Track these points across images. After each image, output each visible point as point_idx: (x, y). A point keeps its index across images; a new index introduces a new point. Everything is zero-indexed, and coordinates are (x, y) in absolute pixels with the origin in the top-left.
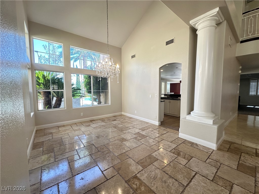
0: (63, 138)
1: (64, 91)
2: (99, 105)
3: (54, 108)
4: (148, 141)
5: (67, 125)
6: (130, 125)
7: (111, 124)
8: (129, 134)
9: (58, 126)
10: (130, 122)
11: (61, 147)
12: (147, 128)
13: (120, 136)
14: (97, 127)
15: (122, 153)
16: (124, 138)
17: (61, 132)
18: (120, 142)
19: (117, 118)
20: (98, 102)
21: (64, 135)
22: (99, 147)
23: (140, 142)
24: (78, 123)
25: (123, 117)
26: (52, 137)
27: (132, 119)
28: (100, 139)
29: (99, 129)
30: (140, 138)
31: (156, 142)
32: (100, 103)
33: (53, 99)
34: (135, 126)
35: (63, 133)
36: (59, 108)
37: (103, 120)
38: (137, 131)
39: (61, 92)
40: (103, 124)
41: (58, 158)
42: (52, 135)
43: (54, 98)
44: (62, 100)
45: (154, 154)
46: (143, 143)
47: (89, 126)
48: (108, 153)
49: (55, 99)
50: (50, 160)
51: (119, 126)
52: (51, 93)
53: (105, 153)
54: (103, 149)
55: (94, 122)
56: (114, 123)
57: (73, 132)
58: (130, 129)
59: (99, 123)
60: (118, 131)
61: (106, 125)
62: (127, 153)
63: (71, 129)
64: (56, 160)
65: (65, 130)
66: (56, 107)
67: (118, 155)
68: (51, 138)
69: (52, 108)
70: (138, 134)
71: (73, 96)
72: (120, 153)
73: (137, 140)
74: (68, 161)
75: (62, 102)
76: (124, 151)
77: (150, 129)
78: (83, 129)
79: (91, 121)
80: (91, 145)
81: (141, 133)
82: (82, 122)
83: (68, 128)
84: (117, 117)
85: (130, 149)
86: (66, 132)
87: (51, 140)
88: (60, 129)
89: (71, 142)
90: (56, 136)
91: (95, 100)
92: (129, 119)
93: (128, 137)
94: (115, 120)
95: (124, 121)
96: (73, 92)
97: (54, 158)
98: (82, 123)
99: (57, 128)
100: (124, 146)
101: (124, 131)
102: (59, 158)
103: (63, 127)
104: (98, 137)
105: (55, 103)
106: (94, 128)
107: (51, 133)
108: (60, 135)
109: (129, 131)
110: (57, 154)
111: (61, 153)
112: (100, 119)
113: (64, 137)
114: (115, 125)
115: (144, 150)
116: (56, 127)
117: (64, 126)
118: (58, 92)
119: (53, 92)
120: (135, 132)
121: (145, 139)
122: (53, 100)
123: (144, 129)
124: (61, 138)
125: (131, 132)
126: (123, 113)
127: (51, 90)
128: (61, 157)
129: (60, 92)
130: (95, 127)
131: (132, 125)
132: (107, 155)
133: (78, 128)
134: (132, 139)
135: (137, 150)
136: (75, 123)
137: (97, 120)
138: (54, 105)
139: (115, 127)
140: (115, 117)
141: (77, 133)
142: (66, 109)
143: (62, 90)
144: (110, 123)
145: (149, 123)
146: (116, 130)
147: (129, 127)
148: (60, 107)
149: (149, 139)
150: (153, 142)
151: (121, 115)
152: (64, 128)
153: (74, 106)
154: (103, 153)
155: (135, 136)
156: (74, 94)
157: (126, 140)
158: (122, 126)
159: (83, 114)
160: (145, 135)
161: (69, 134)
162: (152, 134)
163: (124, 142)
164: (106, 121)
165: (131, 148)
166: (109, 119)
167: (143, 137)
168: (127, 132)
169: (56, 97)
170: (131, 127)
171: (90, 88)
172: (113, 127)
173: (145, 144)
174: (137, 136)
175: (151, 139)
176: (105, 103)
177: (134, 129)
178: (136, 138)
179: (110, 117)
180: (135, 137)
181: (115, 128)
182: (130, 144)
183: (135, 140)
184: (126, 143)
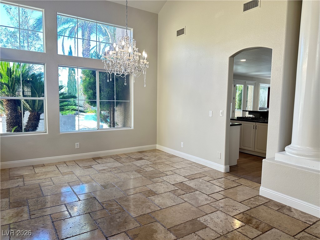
0: (42, 185)
1: (46, 99)
2: (112, 128)
3: (26, 131)
4: (197, 198)
5: (49, 165)
6: (167, 169)
7: (131, 166)
8: (162, 184)
9: (33, 166)
10: (170, 163)
11: (40, 198)
12: (201, 176)
13: (145, 186)
14: (104, 170)
15: (144, 213)
16: (152, 191)
17: (38, 175)
18: (144, 197)
19: (145, 156)
20: (110, 123)
21: (44, 181)
22: (105, 202)
23: (181, 199)
24: (70, 161)
25: (157, 154)
26: (24, 183)
27: (175, 159)
28: (108, 190)
29: (109, 174)
30: (183, 192)
31: (211, 201)
32: (113, 124)
33: (24, 114)
34: (177, 171)
35: (41, 177)
36: (35, 131)
37: (118, 157)
38: (179, 179)
39: (39, 101)
40: (117, 164)
41: (34, 214)
42: (23, 179)
43: (26, 112)
44: (42, 116)
45: (202, 220)
46: (186, 200)
47: (90, 168)
48: (120, 212)
49: (27, 114)
50: (22, 216)
51: (146, 169)
52: (22, 103)
53: (115, 212)
54: (111, 205)
55: (99, 162)
56: (139, 163)
57: (61, 176)
58: (167, 175)
59: (109, 164)
60: (144, 178)
61: (121, 167)
62: (153, 215)
63: (57, 171)
64: (32, 217)
65: (46, 173)
66: (29, 130)
67: (137, 216)
68: (21, 184)
69: (22, 131)
70: (180, 186)
71: (62, 109)
72: (141, 214)
73: (176, 195)
74: (52, 219)
75: (40, 121)
76: (149, 211)
77: (207, 178)
78: (78, 172)
79: (95, 159)
80: (91, 199)
81: (186, 183)
82: (77, 160)
83: (50, 170)
84: (146, 154)
85: (159, 209)
86: (47, 176)
87: (21, 188)
88: (37, 170)
89: (56, 193)
90: (29, 182)
91: (104, 119)
92: (168, 157)
93: (161, 188)
94: (141, 159)
95: (158, 161)
96: (61, 102)
97: (28, 214)
98: (76, 162)
99: (32, 168)
100: (150, 204)
101: (155, 179)
102: (37, 215)
103: (42, 168)
104: (104, 187)
105: (27, 123)
106: (99, 171)
107: (22, 177)
108: (37, 181)
109: (165, 178)
110: (32, 209)
111: (39, 208)
112: (111, 157)
113: (44, 184)
114: (139, 168)
115: (185, 211)
116: (30, 166)
117: (43, 165)
118: (34, 101)
119: (25, 100)
120: (175, 181)
121: (192, 193)
123: (193, 178)
124: (39, 185)
125: (168, 181)
126: (158, 147)
127: (21, 98)
128: (39, 212)
129: (37, 102)
130: (102, 170)
131: (172, 169)
132: (117, 214)
133: (69, 170)
134: (166, 194)
135: (172, 211)
136: (64, 162)
137: (106, 157)
138: (27, 126)
139: (139, 170)
140: (141, 154)
141: (67, 178)
142: (47, 133)
143: (41, 98)
144: (130, 164)
145: (206, 167)
146: (139, 175)
147: (165, 173)
148: (37, 130)
149: (199, 194)
150: (206, 200)
151: (155, 150)
152: (44, 170)
153: (63, 130)
154: (110, 212)
155: (173, 188)
156: (63, 106)
157: (155, 193)
158: (152, 169)
159: (79, 145)
160: (194, 187)
161: (52, 179)
162: (207, 186)
163: (152, 197)
164: (123, 160)
165: (163, 207)
166: (129, 156)
167: (189, 190)
168: (160, 180)
169: (30, 111)
170: (168, 173)
171: (94, 94)
172: (135, 171)
173: (190, 202)
174: (177, 188)
175: (203, 194)
176: (125, 125)
177: (175, 177)
178: (174, 192)
179: (132, 153)
180: (173, 189)
181: (139, 172)
182: (161, 201)
183: (172, 195)
184: (154, 199)
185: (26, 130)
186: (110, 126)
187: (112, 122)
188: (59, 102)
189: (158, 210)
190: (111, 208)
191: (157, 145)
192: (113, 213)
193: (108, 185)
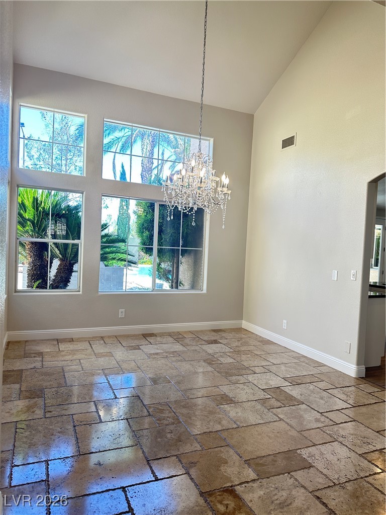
0: (66, 369)
1: (82, 243)
2: (174, 289)
3: (53, 289)
4: (301, 417)
5: (80, 340)
6: (256, 363)
7: (199, 352)
8: (245, 387)
9: (57, 340)
10: (262, 353)
11: (61, 388)
12: (313, 379)
13: (218, 387)
14: (157, 354)
15: (211, 430)
16: (227, 396)
17: (63, 353)
18: (213, 404)
19: (222, 338)
20: (172, 282)
21: (70, 364)
22: (153, 406)
23: (274, 414)
24: (109, 337)
25: (242, 336)
26: (42, 364)
27: (272, 347)
28: (160, 387)
29: (163, 361)
31: (326, 424)
32: (176, 284)
33: (51, 263)
34: (273, 369)
35: (67, 358)
36: (65, 288)
37: (180, 336)
38: (275, 382)
39: (73, 245)
40: (178, 347)
41: (51, 412)
42: (42, 358)
43: (54, 261)
44: (75, 268)
45: (305, 453)
46: (281, 416)
47: (137, 349)
48: (173, 423)
49: (56, 263)
50: (33, 412)
51: (222, 360)
52: (49, 246)
53: (165, 422)
54: (162, 411)
55: (151, 341)
56: (212, 349)
57: (93, 358)
58: (255, 373)
59: (166, 345)
60: (216, 374)
61: (183, 352)
62: (224, 435)
63: (90, 350)
64: (47, 416)
65: (73, 352)
66: (57, 287)
67: (199, 433)
68: (38, 365)
69: (46, 288)
70: (274, 392)
71: (104, 258)
72: (205, 431)
73: (265, 407)
74: (74, 422)
75: (73, 274)
76: (219, 427)
77: (322, 385)
78: (120, 354)
79: (145, 336)
80: (133, 398)
81: (287, 390)
82: (121, 336)
83: (81, 348)
84: (223, 334)
85: (235, 426)
86: (75, 357)
87: (38, 371)
88: (62, 347)
89: (84, 383)
90: (51, 363)
91: (164, 275)
92: (259, 343)
93: (243, 393)
94: (215, 342)
95: (243, 349)
96: (103, 248)
97: (43, 411)
98: (118, 338)
99: (56, 343)
100: (221, 416)
101: (234, 378)
102: (54, 412)
103: (69, 343)
104: (155, 381)
105: (55, 276)
106: (150, 356)
107: (41, 354)
108: (61, 362)
109: (250, 378)
110: (49, 403)
111: (58, 403)
112: (170, 335)
113: (69, 368)
114: (210, 357)
115: (279, 435)
116: (54, 340)
117: (71, 340)
118: (66, 245)
119: (55, 244)
120: (266, 383)
121: (294, 408)
122: (50, 268)
123: (300, 382)
124: (63, 369)
125: (255, 382)
126: (245, 324)
127: (49, 240)
128: (57, 410)
129: (71, 246)
130: (154, 354)
131: (264, 363)
132: (168, 426)
133: (107, 350)
134: (250, 403)
135: (257, 433)
136: (102, 337)
137: (162, 335)
138: (54, 280)
139: (210, 361)
140: (216, 334)
141: (102, 362)
142: (81, 293)
143: (76, 241)
144: (197, 348)
145: (325, 365)
146: (210, 369)
147: (252, 369)
148: (68, 288)
149: (305, 410)
150: (317, 420)
151: (240, 330)
152: (71, 346)
153: (105, 288)
154: (158, 422)
155: (262, 395)
156: (106, 253)
157: (232, 400)
158: (231, 360)
159: (124, 314)
160: (299, 397)
161: (82, 361)
162: (322, 398)
163: (226, 406)
164: (187, 341)
165: (241, 425)
166: (196, 335)
167: (290, 401)
168: (242, 379)
169: (61, 260)
170: (257, 370)
172: (204, 361)
173: (288, 421)
174: (270, 397)
175: (312, 411)
177: (267, 377)
178: (263, 401)
179: (202, 331)
180: (262, 397)
181: (209, 364)
182: (240, 414)
183: (259, 406)
184: (229, 409)
185: (54, 287)
186: (172, 287)
187: (175, 281)
188: (100, 248)
189: (233, 428)
190: (161, 415)
191: (244, 322)
192: (162, 424)
193: (160, 378)
